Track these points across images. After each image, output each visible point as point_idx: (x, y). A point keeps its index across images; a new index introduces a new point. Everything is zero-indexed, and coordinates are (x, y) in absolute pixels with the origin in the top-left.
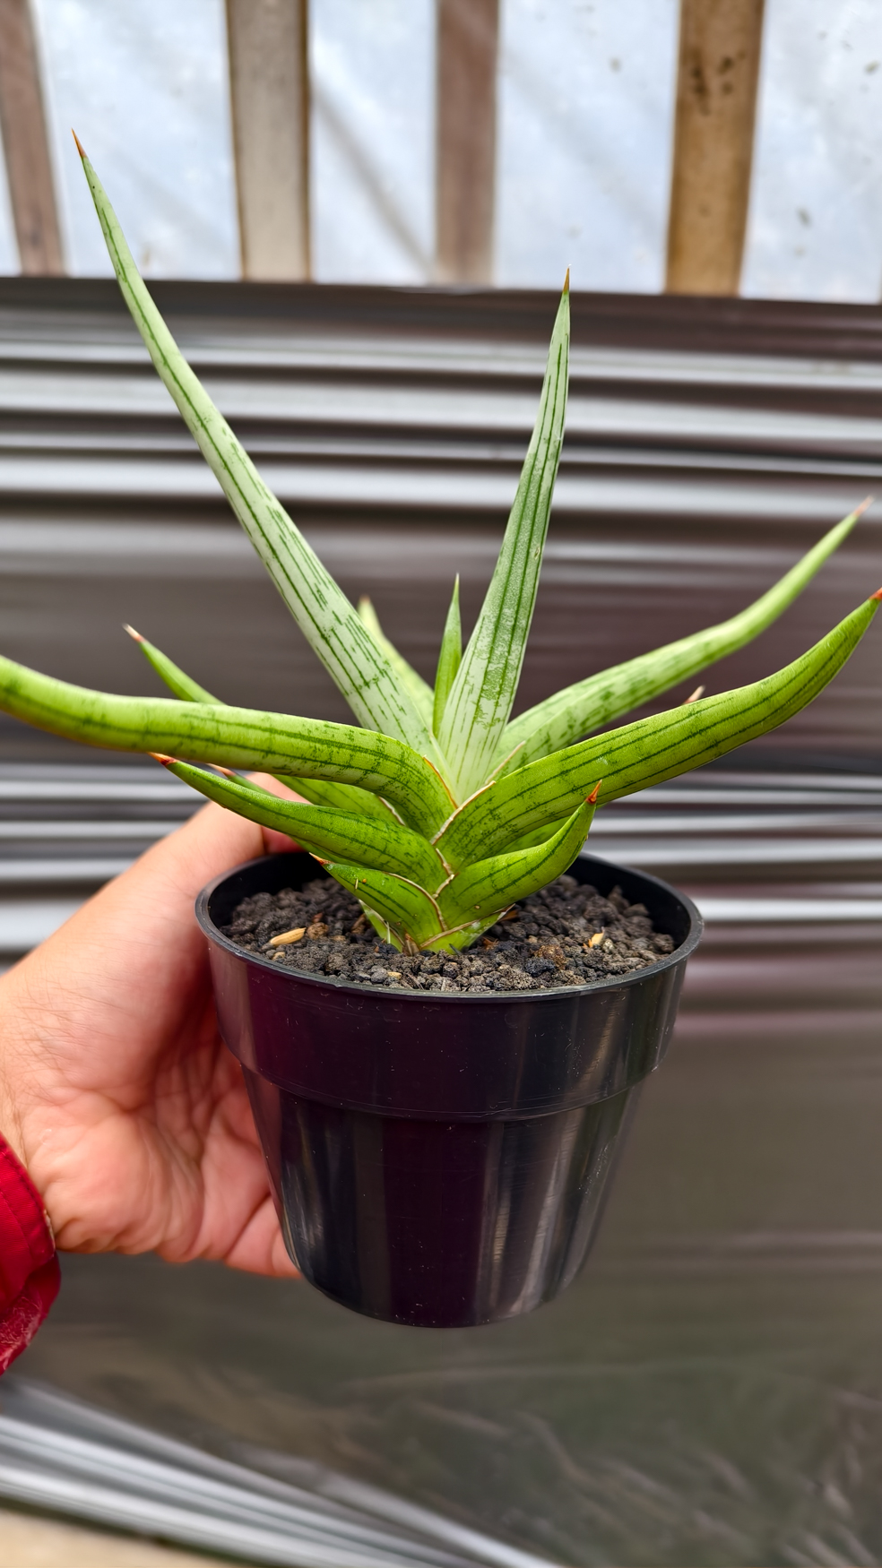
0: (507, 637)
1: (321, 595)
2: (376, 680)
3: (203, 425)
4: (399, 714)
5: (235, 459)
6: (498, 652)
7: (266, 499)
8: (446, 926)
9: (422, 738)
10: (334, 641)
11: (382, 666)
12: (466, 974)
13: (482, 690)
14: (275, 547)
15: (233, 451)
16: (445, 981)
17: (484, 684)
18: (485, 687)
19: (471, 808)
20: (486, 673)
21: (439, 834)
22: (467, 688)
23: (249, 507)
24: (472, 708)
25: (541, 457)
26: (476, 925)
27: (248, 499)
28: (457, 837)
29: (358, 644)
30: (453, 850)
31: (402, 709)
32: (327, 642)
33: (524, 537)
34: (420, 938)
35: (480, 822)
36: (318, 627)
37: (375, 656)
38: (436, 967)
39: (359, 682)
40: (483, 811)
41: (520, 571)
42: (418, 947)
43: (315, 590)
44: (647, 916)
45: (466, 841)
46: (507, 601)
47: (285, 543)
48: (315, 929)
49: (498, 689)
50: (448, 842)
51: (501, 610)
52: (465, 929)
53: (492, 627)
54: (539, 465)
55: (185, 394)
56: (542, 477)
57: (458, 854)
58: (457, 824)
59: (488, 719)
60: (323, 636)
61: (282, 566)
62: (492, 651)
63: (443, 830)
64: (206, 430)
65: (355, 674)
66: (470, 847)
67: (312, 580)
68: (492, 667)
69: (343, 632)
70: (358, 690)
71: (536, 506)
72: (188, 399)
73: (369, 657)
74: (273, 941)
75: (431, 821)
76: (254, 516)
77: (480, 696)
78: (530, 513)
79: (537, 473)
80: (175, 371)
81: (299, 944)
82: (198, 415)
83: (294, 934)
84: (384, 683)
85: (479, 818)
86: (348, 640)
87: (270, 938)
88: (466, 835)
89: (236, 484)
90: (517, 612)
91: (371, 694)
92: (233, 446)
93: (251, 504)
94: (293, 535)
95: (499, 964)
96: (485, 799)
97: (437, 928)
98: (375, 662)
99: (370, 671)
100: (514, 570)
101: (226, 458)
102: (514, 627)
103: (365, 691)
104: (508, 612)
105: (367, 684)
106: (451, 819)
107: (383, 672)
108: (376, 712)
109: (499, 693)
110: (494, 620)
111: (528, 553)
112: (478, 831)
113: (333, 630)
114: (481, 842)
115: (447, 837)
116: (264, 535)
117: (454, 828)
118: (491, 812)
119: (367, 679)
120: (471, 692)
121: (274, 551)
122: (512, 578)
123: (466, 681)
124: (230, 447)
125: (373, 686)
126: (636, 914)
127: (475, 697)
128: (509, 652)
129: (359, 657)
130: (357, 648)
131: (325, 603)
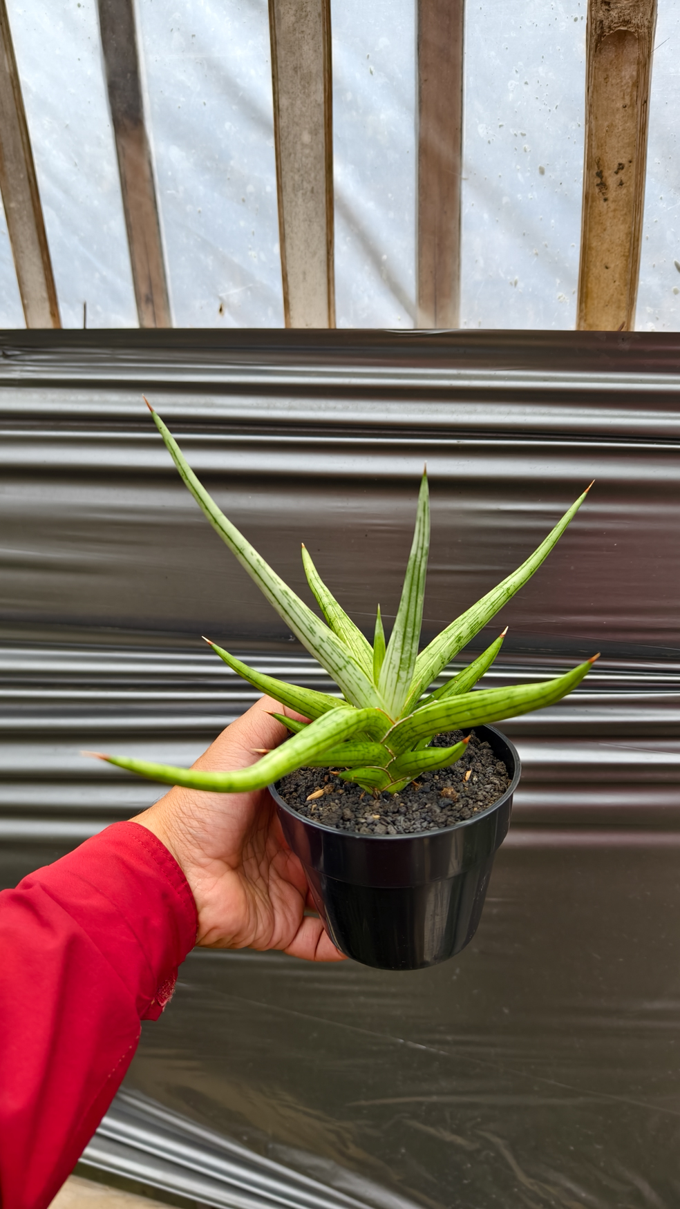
0: (410, 641)
1: (312, 630)
2: (345, 667)
3: (241, 552)
4: (358, 682)
5: (260, 567)
6: (406, 649)
7: (278, 585)
8: (394, 781)
9: (371, 691)
10: (321, 651)
11: (347, 659)
12: (411, 812)
13: (400, 667)
14: (286, 609)
15: (258, 563)
16: (401, 818)
17: (401, 664)
18: (401, 666)
19: (401, 726)
20: (401, 659)
21: (385, 737)
22: (392, 666)
23: (271, 591)
24: (396, 675)
25: (419, 556)
26: (408, 778)
27: (270, 587)
28: (394, 738)
29: (334, 651)
30: (393, 744)
31: (359, 679)
32: (318, 651)
33: (414, 594)
34: (381, 788)
35: (406, 732)
36: (312, 645)
37: (343, 655)
38: (396, 810)
39: (336, 668)
40: (407, 728)
41: (413, 610)
42: (380, 791)
43: (309, 627)
44: (489, 748)
45: (399, 740)
46: (408, 625)
47: (291, 606)
48: (327, 788)
49: (408, 666)
50: (390, 740)
51: (405, 628)
52: (403, 780)
53: (401, 637)
54: (418, 560)
55: (229, 537)
56: (420, 566)
57: (396, 746)
58: (394, 732)
59: (404, 680)
60: (315, 649)
61: (291, 617)
62: (403, 649)
63: (387, 735)
64: (243, 554)
65: (334, 665)
66: (402, 743)
67: (307, 623)
68: (404, 656)
69: (325, 646)
70: (336, 672)
71: (419, 579)
72: (231, 539)
73: (340, 656)
74: (309, 798)
75: (381, 733)
76: (274, 595)
77: (399, 670)
78: (415, 582)
79: (418, 564)
80: (222, 525)
81: (322, 799)
82: (237, 547)
83: (318, 793)
84: (349, 668)
85: (405, 731)
86: (329, 649)
87: (307, 797)
88: (399, 737)
89: (262, 580)
90: (414, 629)
91: (343, 674)
92: (258, 561)
93: (271, 589)
94: (294, 601)
95: (426, 804)
96: (408, 722)
97: (389, 781)
98: (343, 658)
99: (341, 663)
100: (410, 610)
101: (255, 568)
102: (413, 637)
103: (340, 672)
104: (409, 630)
105: (340, 669)
106: (391, 730)
107: (348, 662)
108: (347, 682)
109: (409, 667)
110: (402, 633)
111: (417, 601)
112: (406, 736)
113: (320, 646)
114: (407, 741)
115: (389, 738)
116: (280, 604)
117: (393, 734)
118: (412, 728)
119: (340, 667)
120: (394, 668)
121: (286, 611)
122: (410, 613)
123: (391, 663)
124: (256, 562)
125: (344, 670)
126: (484, 747)
127: (396, 670)
128: (412, 648)
129: (335, 657)
130: (334, 653)
131: (315, 633)
